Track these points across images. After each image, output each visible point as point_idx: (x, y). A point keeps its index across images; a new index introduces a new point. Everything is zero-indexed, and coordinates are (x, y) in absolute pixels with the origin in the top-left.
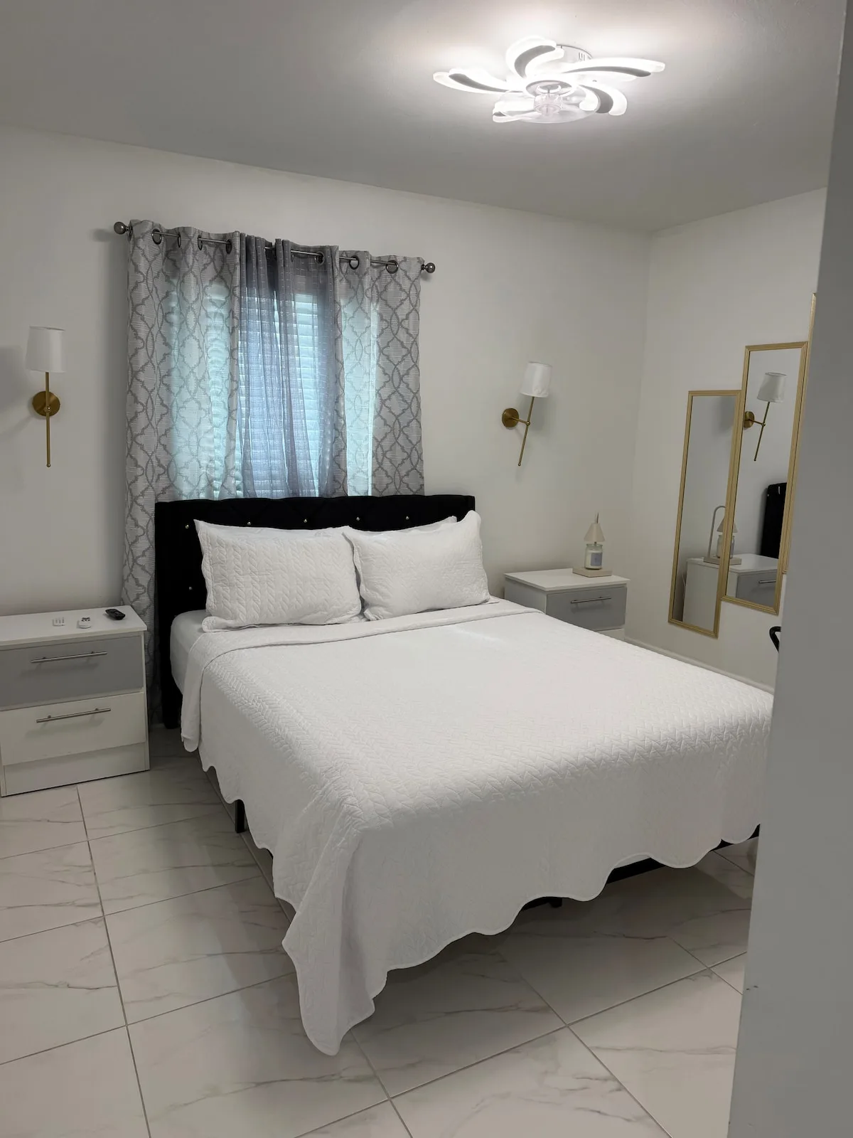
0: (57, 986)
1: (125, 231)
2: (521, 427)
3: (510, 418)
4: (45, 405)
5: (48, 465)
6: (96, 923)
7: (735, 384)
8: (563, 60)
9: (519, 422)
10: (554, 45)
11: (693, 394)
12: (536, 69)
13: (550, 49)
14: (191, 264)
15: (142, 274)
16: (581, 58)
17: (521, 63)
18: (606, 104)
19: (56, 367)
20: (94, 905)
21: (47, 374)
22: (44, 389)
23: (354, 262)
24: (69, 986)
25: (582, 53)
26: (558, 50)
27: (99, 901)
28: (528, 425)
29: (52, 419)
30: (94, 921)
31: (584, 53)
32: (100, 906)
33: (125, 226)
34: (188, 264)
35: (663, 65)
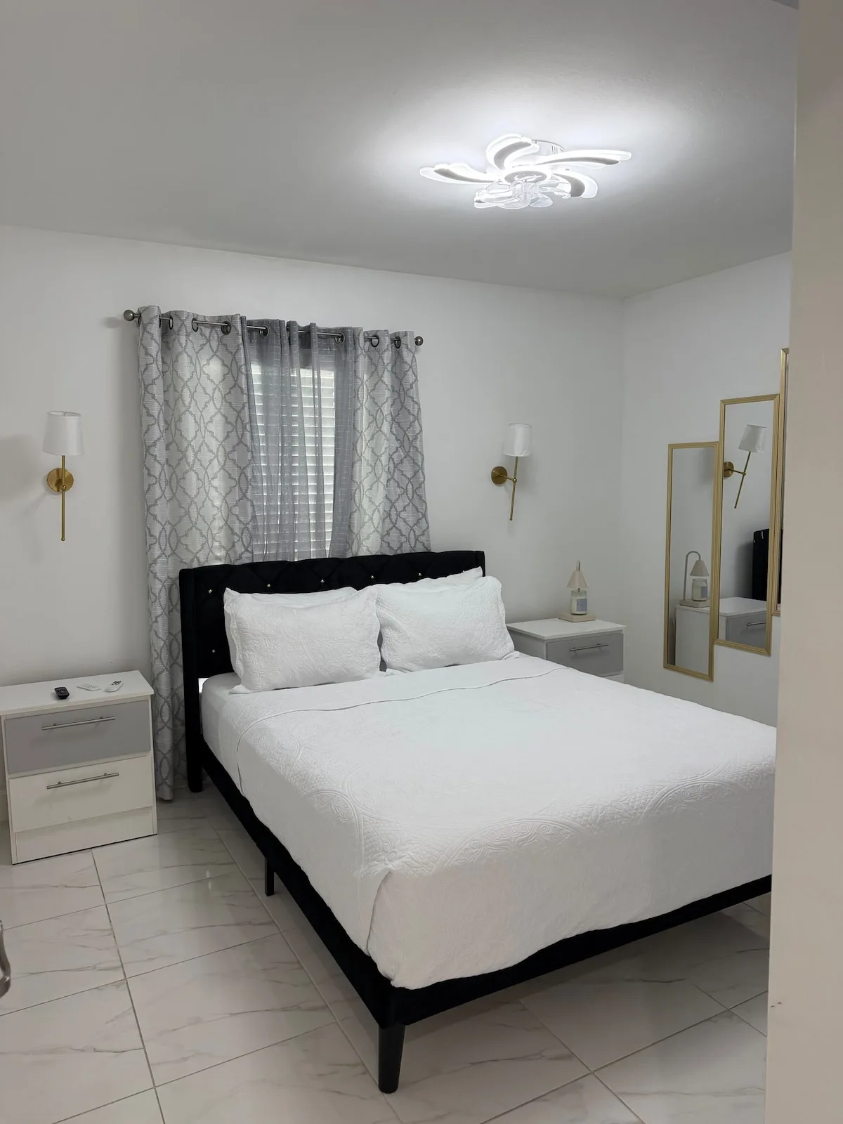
0: (83, 1051)
1: (135, 318)
2: (509, 483)
3: (499, 476)
4: (60, 481)
5: (63, 539)
6: (119, 986)
7: (715, 437)
8: (539, 153)
9: (507, 480)
10: (529, 141)
11: (672, 447)
12: (513, 163)
13: (528, 145)
14: (184, 345)
15: (151, 356)
16: (554, 151)
17: (501, 156)
18: (578, 189)
19: (72, 451)
20: (115, 968)
21: (63, 457)
22: (60, 466)
23: (375, 341)
24: (95, 1050)
25: (555, 147)
26: (533, 145)
27: (120, 964)
28: (515, 482)
29: (66, 493)
30: (117, 984)
31: (556, 146)
32: (121, 969)
33: (134, 314)
34: (181, 345)
35: (630, 155)
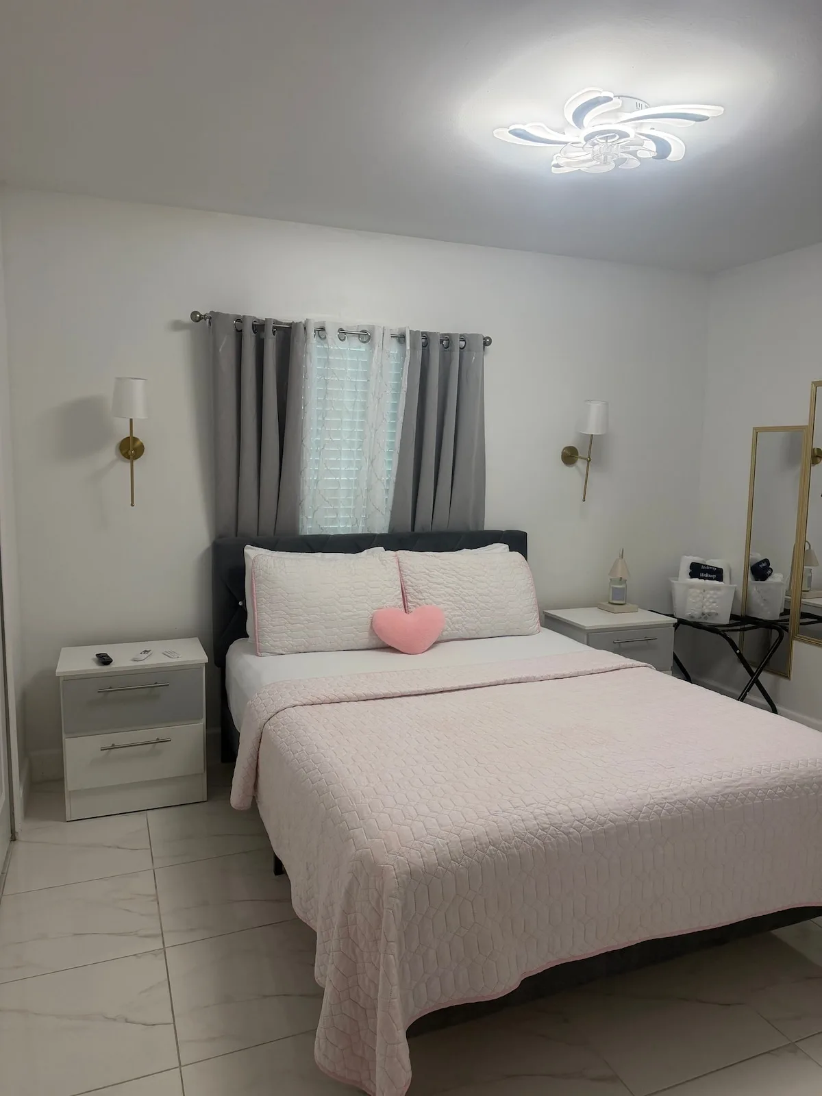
2: (581, 464)
3: (569, 456)
4: (131, 449)
5: (132, 505)
6: (156, 955)
7: (802, 420)
8: (619, 110)
9: (579, 459)
10: (611, 95)
11: (757, 431)
12: (592, 122)
13: (609, 99)
16: (638, 107)
17: (579, 115)
18: (663, 149)
19: (139, 414)
20: (154, 937)
21: (131, 420)
22: (129, 435)
24: (127, 1021)
25: (640, 103)
26: (616, 100)
27: (160, 931)
28: (589, 461)
29: (135, 462)
30: (154, 953)
31: (641, 103)
32: (161, 936)
35: (722, 109)
